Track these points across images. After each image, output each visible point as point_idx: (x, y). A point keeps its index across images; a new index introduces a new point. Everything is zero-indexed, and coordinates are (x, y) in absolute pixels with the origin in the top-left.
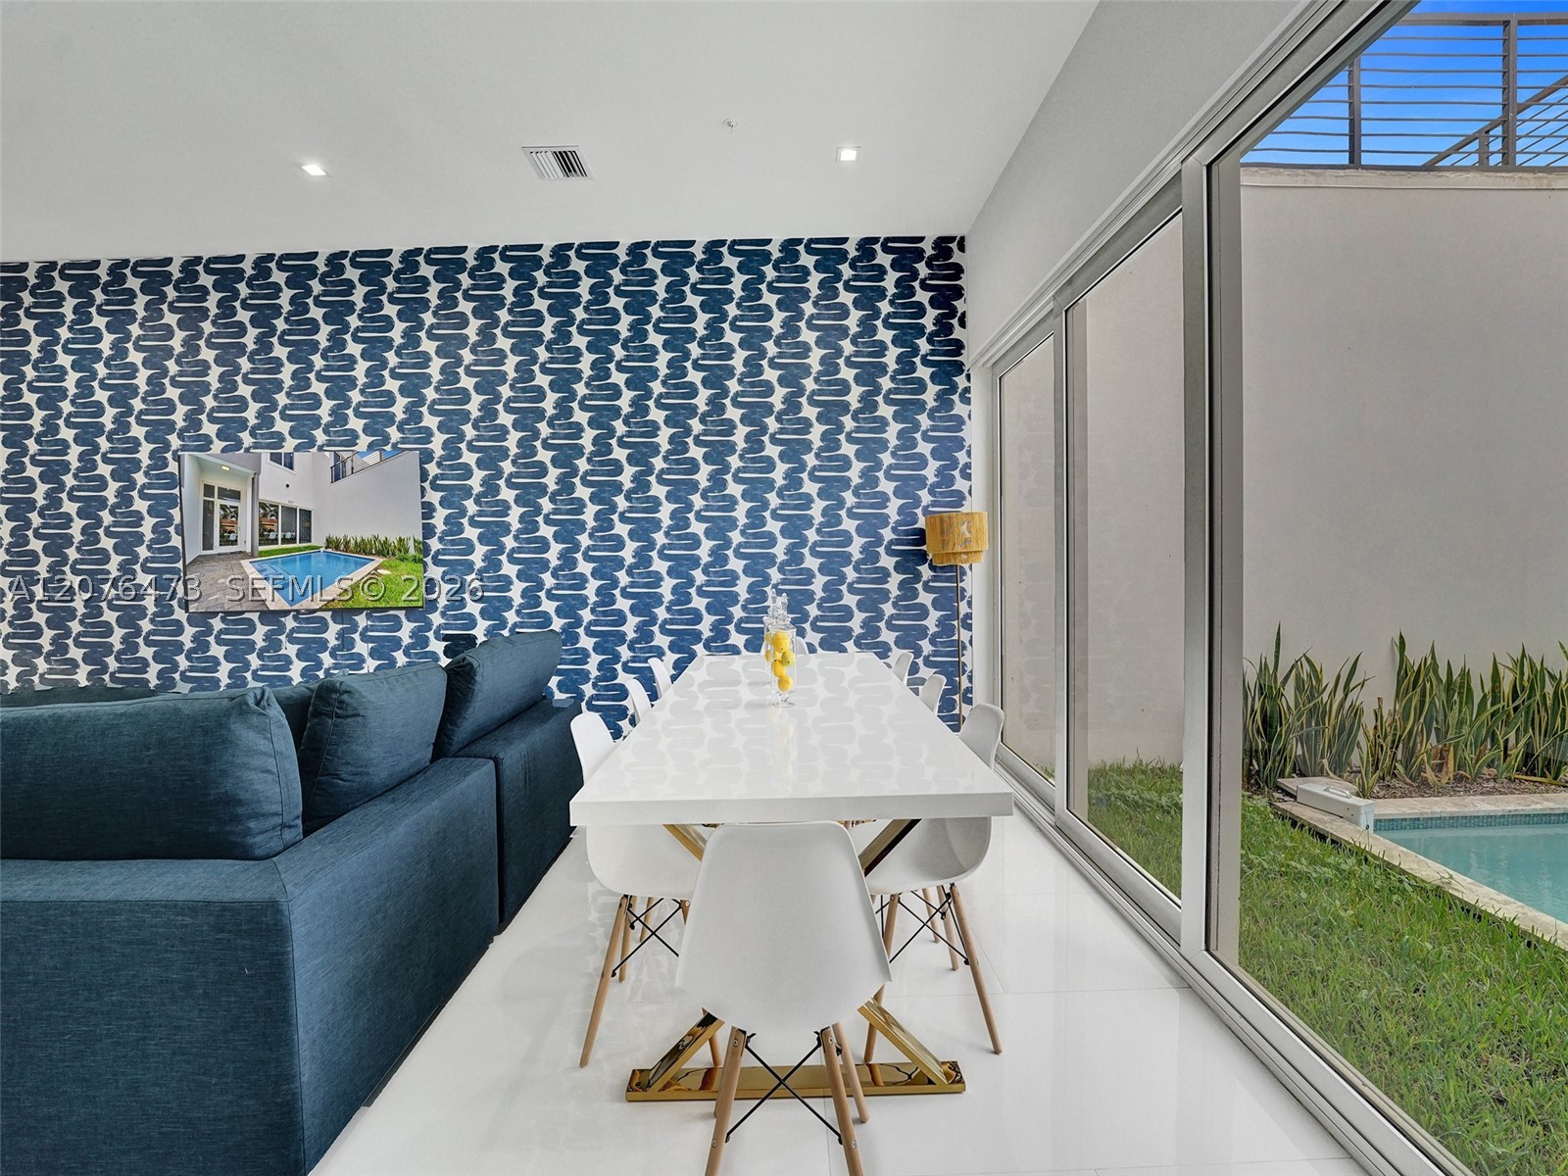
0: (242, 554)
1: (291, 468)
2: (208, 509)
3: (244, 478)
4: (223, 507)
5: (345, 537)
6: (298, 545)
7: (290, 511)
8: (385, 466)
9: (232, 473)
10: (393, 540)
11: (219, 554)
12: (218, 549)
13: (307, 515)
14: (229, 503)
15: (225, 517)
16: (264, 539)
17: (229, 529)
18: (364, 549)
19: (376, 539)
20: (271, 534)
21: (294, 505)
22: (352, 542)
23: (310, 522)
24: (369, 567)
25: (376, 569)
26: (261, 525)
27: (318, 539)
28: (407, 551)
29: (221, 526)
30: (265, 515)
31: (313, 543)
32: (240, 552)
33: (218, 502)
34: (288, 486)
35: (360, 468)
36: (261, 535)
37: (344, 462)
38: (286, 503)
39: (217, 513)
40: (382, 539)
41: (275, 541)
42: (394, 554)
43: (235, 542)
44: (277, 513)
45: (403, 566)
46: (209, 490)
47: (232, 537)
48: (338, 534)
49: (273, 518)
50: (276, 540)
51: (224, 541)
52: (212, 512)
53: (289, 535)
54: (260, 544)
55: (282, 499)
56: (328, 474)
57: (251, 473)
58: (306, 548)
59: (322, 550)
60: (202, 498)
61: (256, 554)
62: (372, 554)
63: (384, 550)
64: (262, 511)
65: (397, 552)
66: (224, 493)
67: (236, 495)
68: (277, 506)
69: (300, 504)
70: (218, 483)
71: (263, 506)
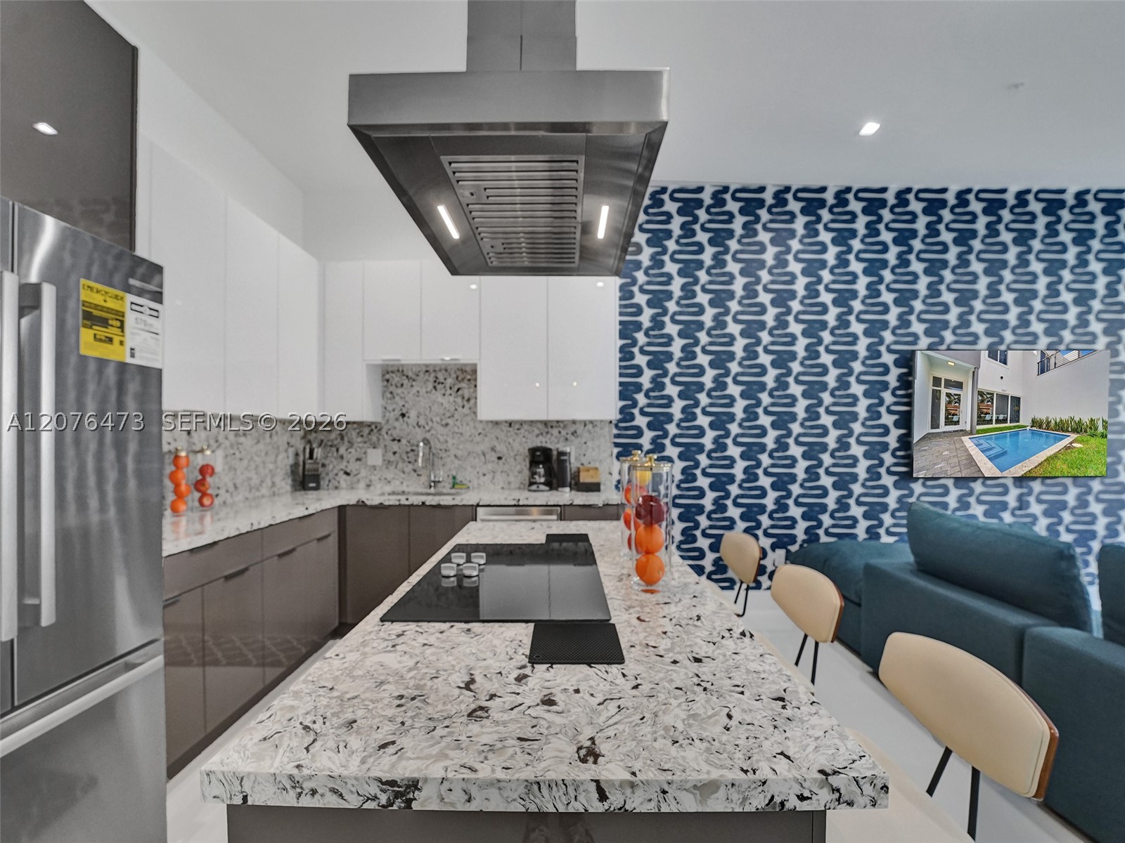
0: (963, 432)
1: (1005, 363)
2: (936, 396)
3: (966, 371)
4: (948, 395)
5: (1047, 418)
6: (1008, 424)
7: (1003, 398)
8: (1083, 361)
9: (956, 368)
10: (1086, 420)
11: (944, 432)
12: (943, 428)
13: (1016, 401)
14: (953, 391)
15: (950, 402)
16: (981, 420)
17: (953, 412)
18: (1062, 427)
19: (1072, 419)
20: (987, 416)
21: (1006, 393)
22: (1053, 422)
23: (1019, 406)
24: (1066, 442)
25: (1071, 443)
26: (979, 409)
27: (1025, 420)
28: (1096, 429)
29: (946, 410)
30: (982, 401)
31: (1021, 423)
32: (962, 430)
33: (944, 391)
34: (1002, 378)
35: (1061, 364)
36: (979, 417)
37: (1049, 359)
38: (1000, 391)
39: (944, 400)
40: (1077, 419)
41: (990, 422)
42: (1086, 431)
43: (957, 423)
44: (993, 399)
45: (1093, 440)
46: (937, 381)
47: (955, 419)
48: (1042, 416)
49: (989, 403)
50: (991, 420)
51: (949, 422)
52: (939, 399)
53: (1001, 417)
54: (978, 424)
55: (997, 388)
56: (1035, 368)
57: (972, 367)
58: (1015, 427)
59: (1028, 428)
60: (931, 387)
61: (974, 432)
62: (1068, 431)
63: (1078, 428)
64: (980, 398)
65: (1088, 430)
66: (949, 384)
67: (959, 385)
68: (993, 394)
69: (1011, 392)
70: (944, 375)
71: (981, 393)
